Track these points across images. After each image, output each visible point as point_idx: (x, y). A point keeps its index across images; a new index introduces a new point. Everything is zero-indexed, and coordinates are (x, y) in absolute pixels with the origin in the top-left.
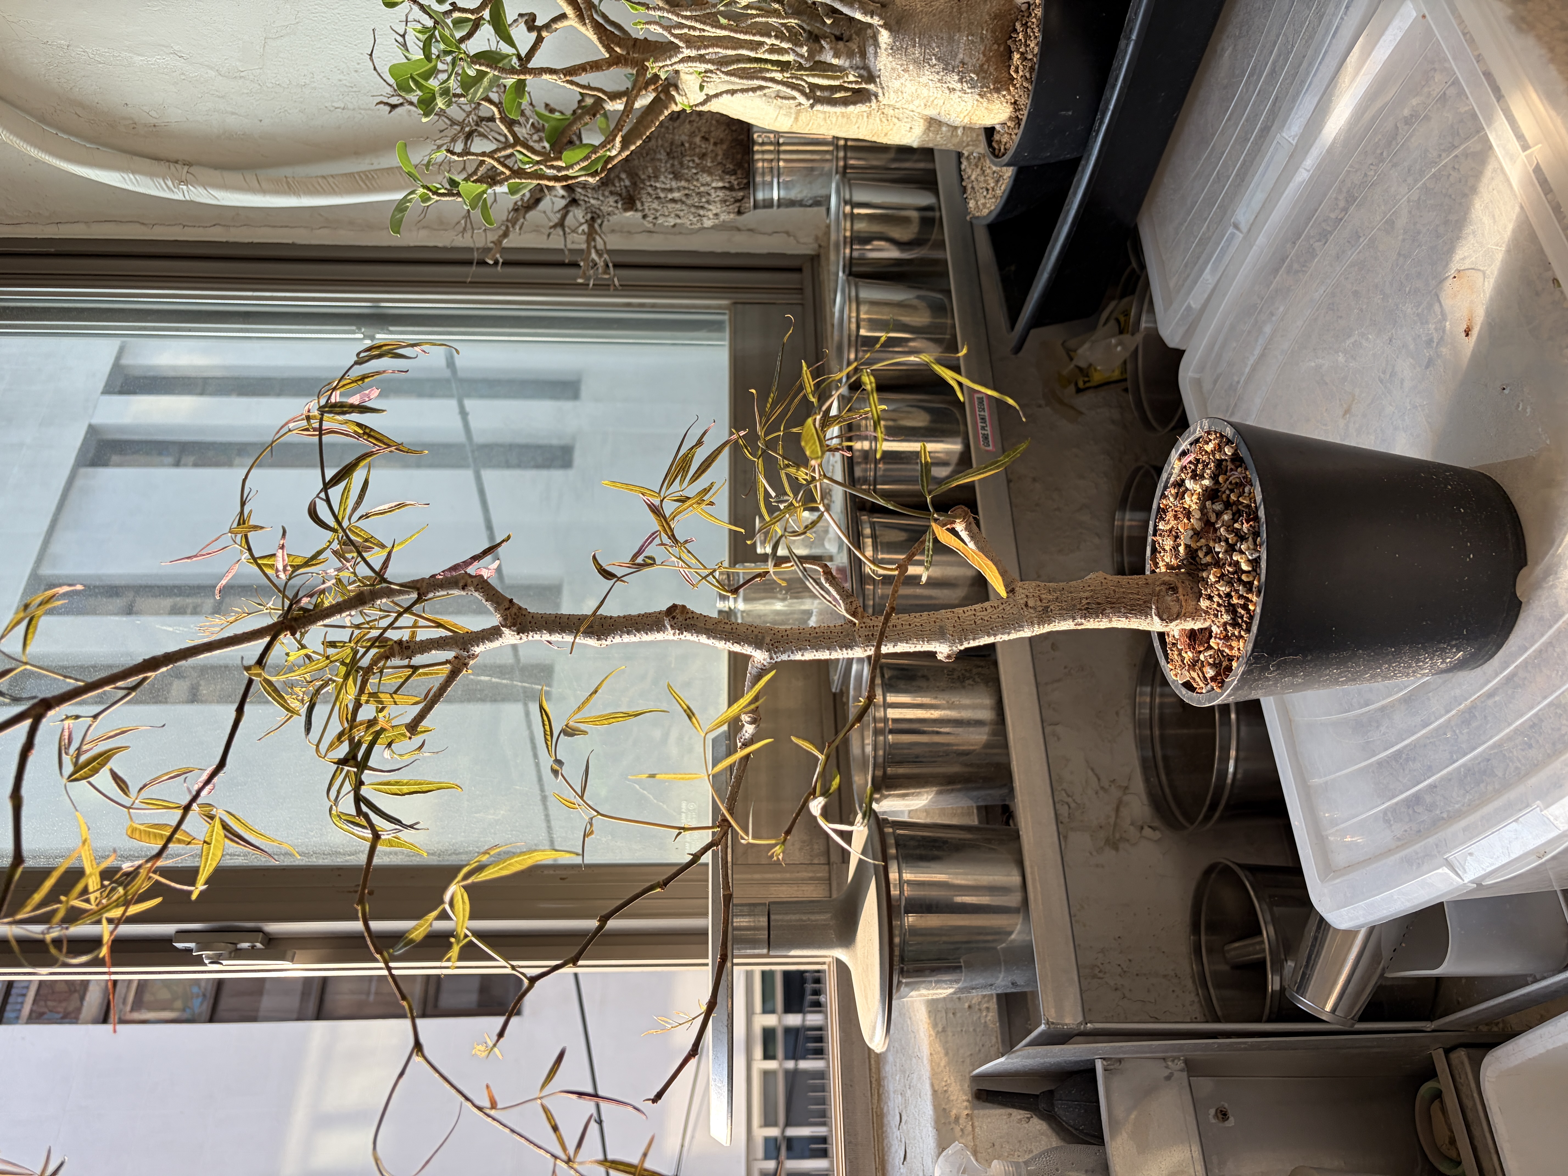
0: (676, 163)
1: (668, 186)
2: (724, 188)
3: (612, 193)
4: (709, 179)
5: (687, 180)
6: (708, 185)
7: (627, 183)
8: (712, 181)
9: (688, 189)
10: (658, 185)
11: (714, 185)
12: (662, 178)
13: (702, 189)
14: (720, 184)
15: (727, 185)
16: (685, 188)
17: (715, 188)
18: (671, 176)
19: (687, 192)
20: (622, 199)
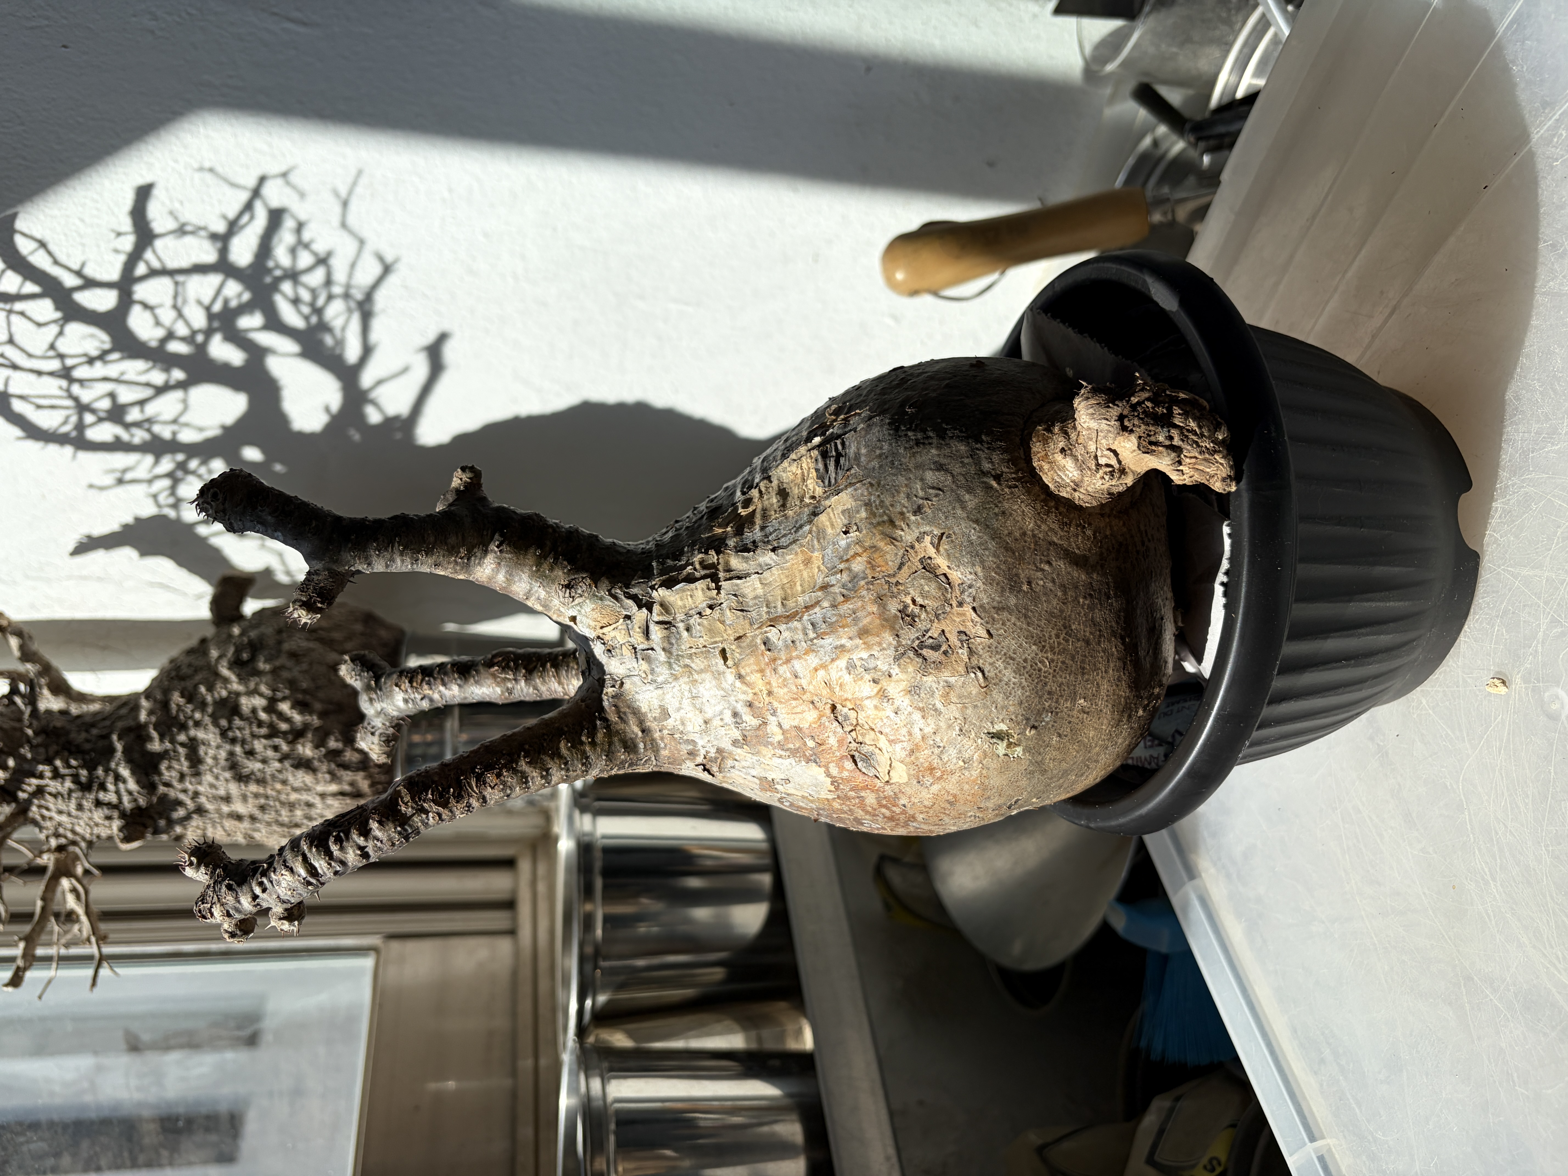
0: (238, 749)
1: (222, 792)
2: (342, 794)
3: (98, 803)
4: (308, 779)
5: (262, 782)
6: (308, 789)
7: (132, 785)
8: (317, 782)
9: (267, 797)
10: (201, 789)
11: (320, 788)
12: (208, 778)
13: (294, 796)
14: (333, 788)
15: (347, 788)
16: (256, 796)
17: (323, 796)
18: (228, 775)
19: (263, 801)
20: (123, 815)
